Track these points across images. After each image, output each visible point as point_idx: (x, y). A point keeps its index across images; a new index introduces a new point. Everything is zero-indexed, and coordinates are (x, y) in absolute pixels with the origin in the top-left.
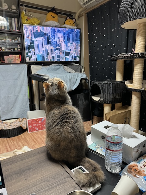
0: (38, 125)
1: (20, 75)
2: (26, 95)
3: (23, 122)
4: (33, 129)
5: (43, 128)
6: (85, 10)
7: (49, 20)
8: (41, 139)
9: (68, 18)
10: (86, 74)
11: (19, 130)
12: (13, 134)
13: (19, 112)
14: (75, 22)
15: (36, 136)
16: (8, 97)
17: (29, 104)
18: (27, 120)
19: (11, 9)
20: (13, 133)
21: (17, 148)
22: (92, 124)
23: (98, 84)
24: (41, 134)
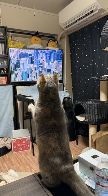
0: (22, 145)
1: (6, 95)
2: (11, 114)
3: (8, 142)
4: (17, 150)
5: (27, 149)
7: (33, 43)
8: (25, 160)
9: (51, 40)
10: (69, 93)
11: (4, 150)
13: (4, 131)
14: (57, 44)
15: (20, 156)
17: (13, 123)
18: (12, 140)
22: (77, 144)
23: (81, 104)
24: (25, 155)
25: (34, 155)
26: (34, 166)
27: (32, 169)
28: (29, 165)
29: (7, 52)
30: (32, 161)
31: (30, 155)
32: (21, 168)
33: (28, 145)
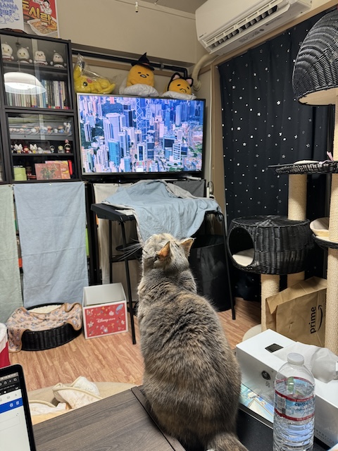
0: (107, 320)
1: (69, 204)
2: (83, 250)
3: (74, 313)
4: (96, 331)
5: (119, 328)
6: (214, 58)
7: (133, 82)
8: (114, 355)
9: (177, 76)
11: (65, 332)
12: (51, 343)
13: (66, 288)
14: (191, 86)
15: (103, 346)
16: (42, 254)
17: (87, 270)
20: (52, 340)
21: (60, 376)
22: (234, 318)
23: (245, 228)
24: (115, 342)
25: (134, 342)
26: (134, 369)
27: (130, 374)
28: (123, 367)
29: (71, 101)
30: (129, 356)
31: (125, 343)
32: (105, 373)
33: (120, 320)
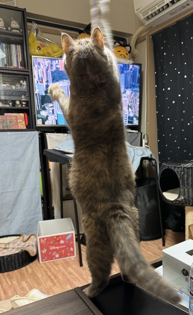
0: (58, 248)
1: (25, 151)
2: (37, 190)
3: (30, 242)
5: (69, 254)
8: (64, 275)
9: (117, 44)
10: (151, 150)
11: (22, 258)
12: (10, 266)
13: (23, 222)
15: (55, 269)
18: (38, 238)
19: (9, 28)
20: (11, 264)
21: (18, 292)
23: (173, 168)
24: (65, 266)
25: (81, 265)
28: (71, 284)
29: (27, 63)
30: (77, 275)
31: (74, 266)
32: (56, 289)
33: (69, 247)
